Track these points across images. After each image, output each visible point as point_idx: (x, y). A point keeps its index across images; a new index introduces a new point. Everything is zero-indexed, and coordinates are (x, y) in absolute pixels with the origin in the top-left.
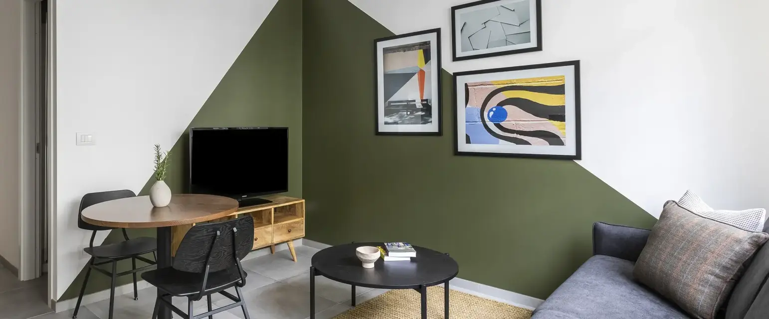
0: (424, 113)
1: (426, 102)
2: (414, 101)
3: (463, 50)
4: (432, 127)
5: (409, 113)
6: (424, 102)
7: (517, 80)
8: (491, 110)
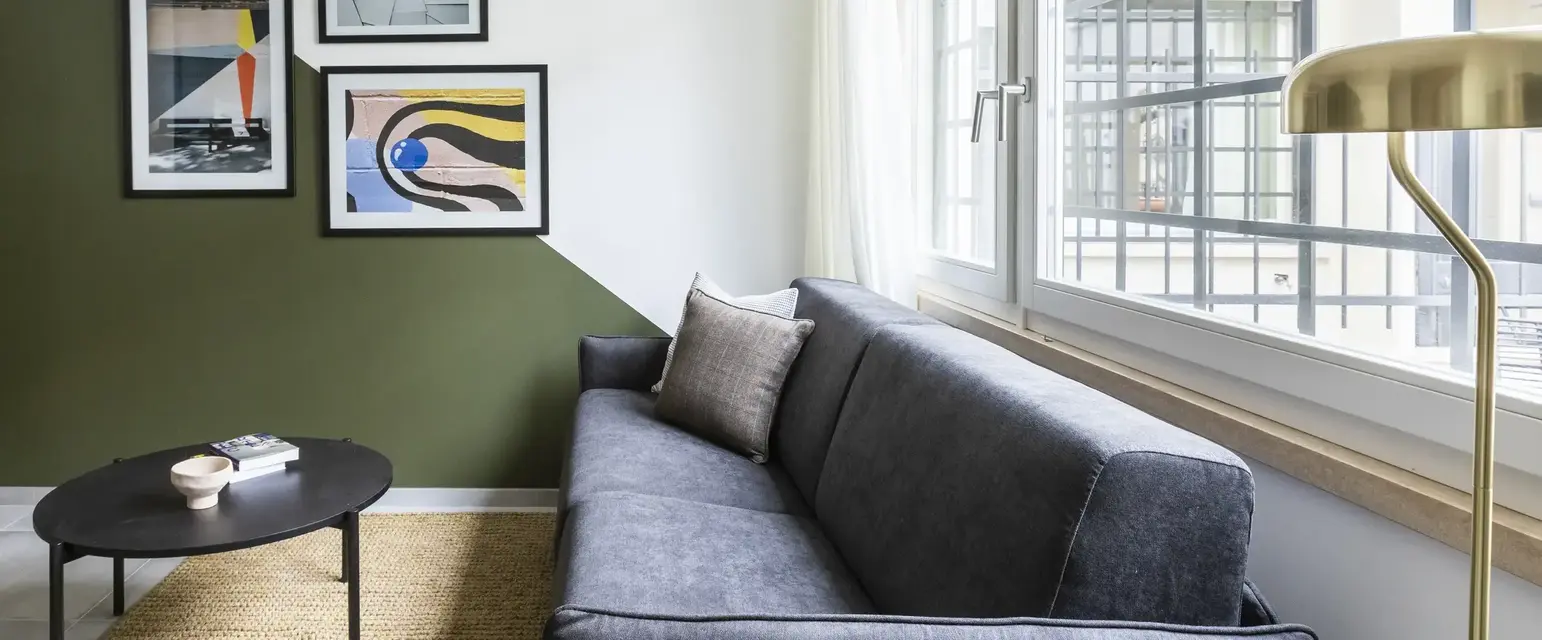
0: (250, 149)
1: (257, 125)
2: (229, 121)
3: (342, 23)
4: (274, 177)
5: (214, 147)
6: (252, 125)
7: (448, 92)
8: (397, 146)
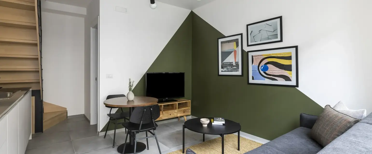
0: (236, 67)
1: (237, 63)
2: (233, 62)
3: (251, 42)
4: (239, 73)
5: (230, 67)
6: (236, 63)
7: (272, 54)
8: (262, 66)
